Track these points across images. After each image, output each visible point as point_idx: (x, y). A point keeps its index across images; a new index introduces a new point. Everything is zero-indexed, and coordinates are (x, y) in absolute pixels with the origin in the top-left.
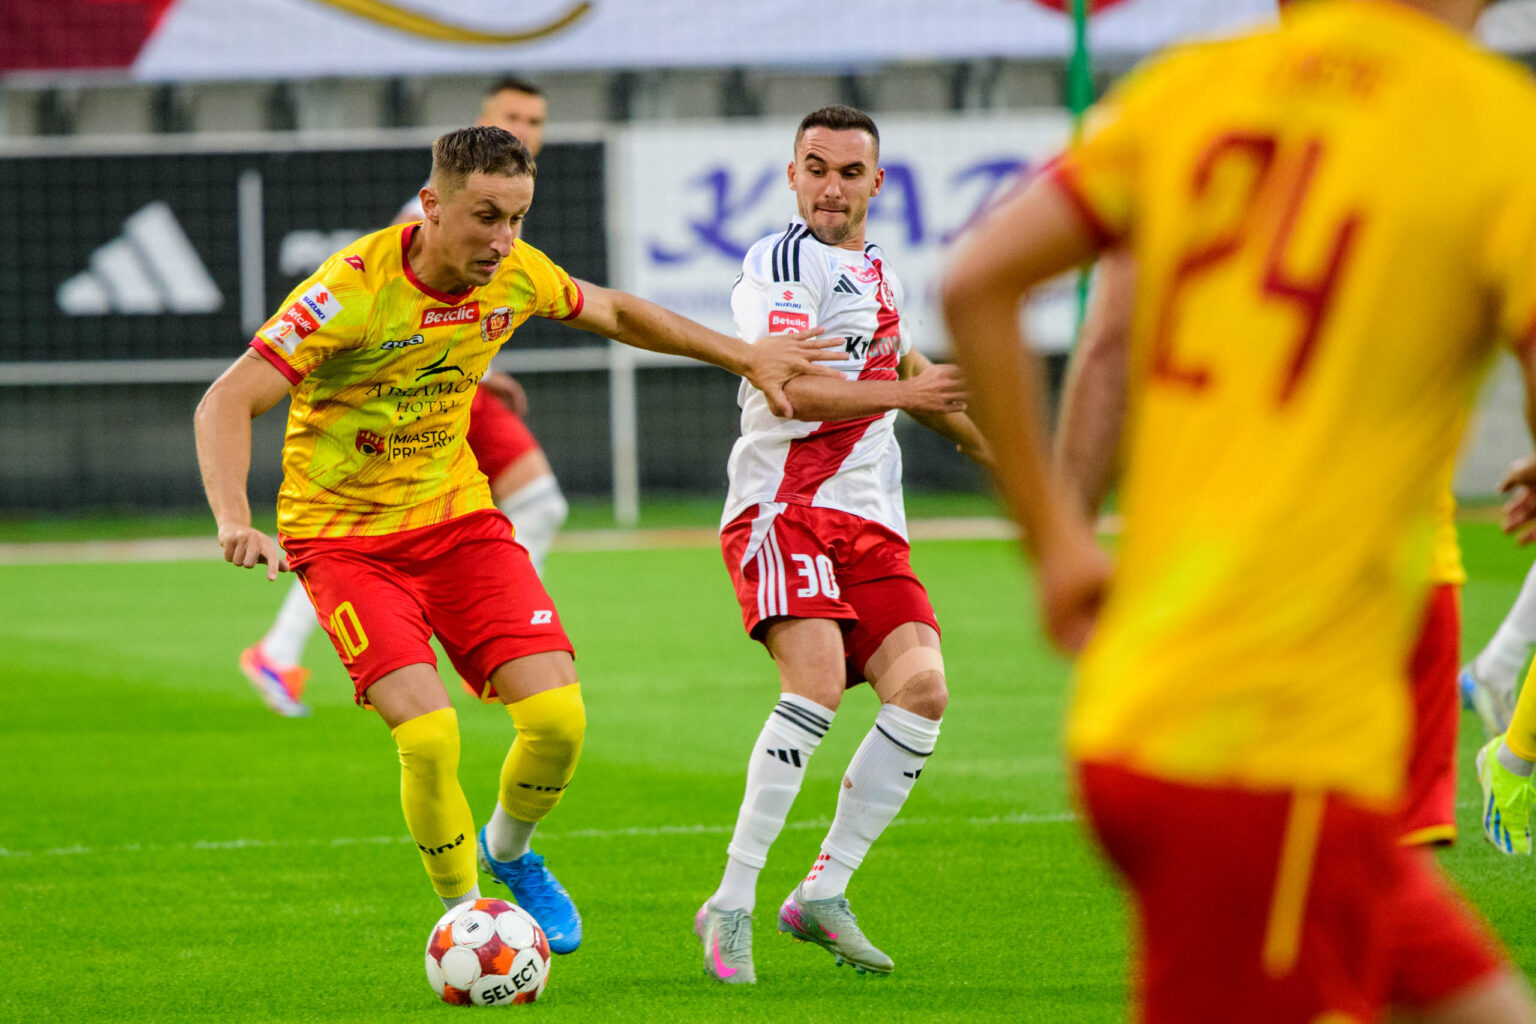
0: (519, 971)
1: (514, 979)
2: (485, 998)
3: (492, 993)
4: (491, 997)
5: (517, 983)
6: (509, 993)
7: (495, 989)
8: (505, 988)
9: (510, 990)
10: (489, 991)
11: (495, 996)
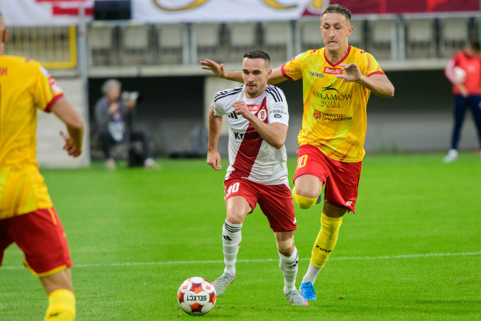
0: (192, 301)
1: (195, 300)
2: (206, 298)
3: (204, 299)
4: (204, 298)
5: (195, 298)
6: (199, 296)
7: (202, 300)
8: (199, 299)
9: (198, 297)
10: (204, 300)
11: (203, 298)
